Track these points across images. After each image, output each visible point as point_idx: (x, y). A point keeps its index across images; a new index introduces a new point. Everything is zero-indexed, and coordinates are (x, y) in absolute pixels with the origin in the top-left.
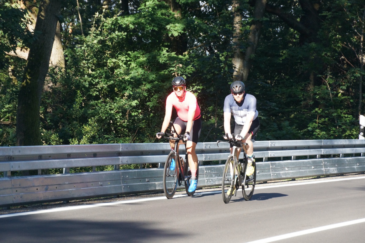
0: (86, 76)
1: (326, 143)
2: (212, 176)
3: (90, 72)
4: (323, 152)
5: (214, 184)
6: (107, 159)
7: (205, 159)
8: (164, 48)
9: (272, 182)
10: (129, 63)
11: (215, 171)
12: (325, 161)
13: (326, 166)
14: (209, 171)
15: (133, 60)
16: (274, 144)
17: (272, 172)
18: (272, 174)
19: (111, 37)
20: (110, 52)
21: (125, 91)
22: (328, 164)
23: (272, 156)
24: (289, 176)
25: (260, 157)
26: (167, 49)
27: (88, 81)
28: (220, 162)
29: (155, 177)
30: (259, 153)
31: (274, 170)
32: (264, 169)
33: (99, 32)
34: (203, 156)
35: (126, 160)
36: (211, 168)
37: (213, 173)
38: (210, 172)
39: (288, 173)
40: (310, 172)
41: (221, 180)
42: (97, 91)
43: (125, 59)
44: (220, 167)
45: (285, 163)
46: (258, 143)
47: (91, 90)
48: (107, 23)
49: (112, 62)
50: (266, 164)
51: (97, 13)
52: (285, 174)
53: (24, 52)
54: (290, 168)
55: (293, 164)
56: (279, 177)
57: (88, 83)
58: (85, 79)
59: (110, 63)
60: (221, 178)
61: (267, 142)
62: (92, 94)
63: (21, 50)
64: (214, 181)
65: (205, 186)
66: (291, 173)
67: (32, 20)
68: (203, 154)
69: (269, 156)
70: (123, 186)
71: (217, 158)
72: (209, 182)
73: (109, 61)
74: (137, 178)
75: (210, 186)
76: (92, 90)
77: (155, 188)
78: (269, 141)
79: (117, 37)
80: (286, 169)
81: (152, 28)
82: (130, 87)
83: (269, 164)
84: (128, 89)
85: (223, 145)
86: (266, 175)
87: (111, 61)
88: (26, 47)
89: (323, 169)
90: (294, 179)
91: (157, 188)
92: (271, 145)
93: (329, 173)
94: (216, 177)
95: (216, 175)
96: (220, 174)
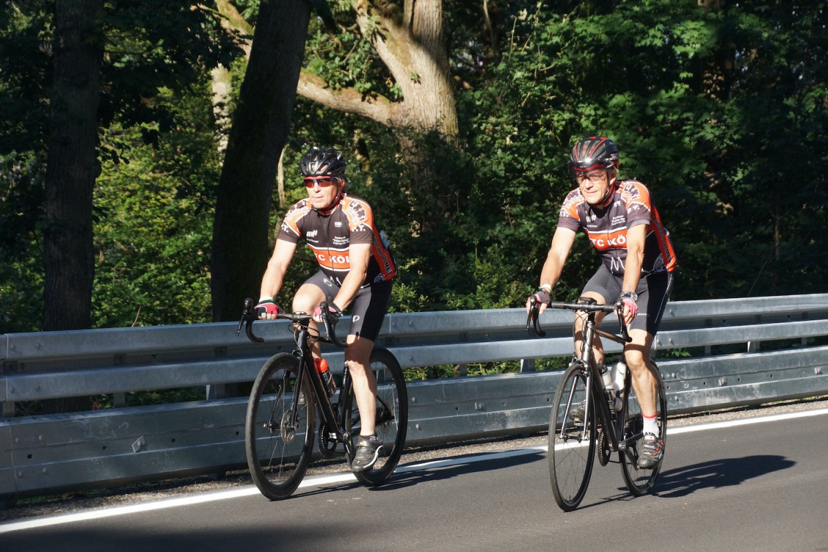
0: (499, 151)
2: (680, 387)
3: (508, 141)
5: (687, 406)
7: (660, 343)
8: (679, 85)
10: (603, 120)
11: (689, 374)
14: (673, 375)
15: (610, 114)
19: (559, 63)
20: (553, 97)
26: (687, 86)
27: (504, 163)
28: (708, 351)
29: (504, 398)
30: (821, 324)
33: (526, 53)
36: (680, 365)
37: (686, 378)
38: (675, 377)
41: (708, 396)
42: (526, 185)
43: (593, 113)
44: (707, 363)
46: (819, 298)
47: (512, 183)
48: (548, 34)
51: (525, 12)
53: (370, 103)
57: (504, 168)
58: (498, 159)
59: (558, 121)
60: (707, 391)
62: (514, 192)
63: (363, 99)
64: (687, 398)
67: (384, 33)
71: (697, 339)
73: (555, 117)
74: (444, 402)
76: (514, 182)
79: (570, 63)
85: (714, 308)
87: (560, 118)
88: (373, 93)
91: (511, 426)
94: (694, 390)
95: (693, 383)
96: (705, 380)
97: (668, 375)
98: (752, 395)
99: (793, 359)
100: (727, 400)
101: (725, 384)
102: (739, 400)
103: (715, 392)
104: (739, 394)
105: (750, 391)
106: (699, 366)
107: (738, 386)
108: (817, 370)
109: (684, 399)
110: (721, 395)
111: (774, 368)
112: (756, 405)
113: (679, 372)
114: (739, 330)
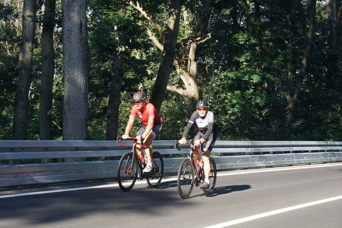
1: (331, 143)
2: (255, 162)
4: (329, 148)
5: (256, 166)
8: (251, 89)
9: (296, 165)
11: (257, 159)
12: (329, 154)
13: (330, 156)
15: (235, 95)
16: (297, 143)
17: (295, 159)
18: (295, 161)
20: (222, 91)
22: (332, 155)
23: (296, 150)
24: (306, 162)
25: (288, 150)
28: (261, 153)
30: (287, 148)
31: (297, 158)
32: (290, 158)
33: (216, 80)
37: (256, 159)
39: (306, 160)
40: (320, 159)
44: (261, 156)
45: (304, 154)
46: (287, 142)
48: (221, 76)
50: (292, 155)
51: (216, 70)
52: (304, 161)
54: (307, 157)
55: (309, 155)
56: (300, 162)
60: (261, 163)
63: (177, 89)
65: (250, 167)
66: (308, 160)
68: (250, 148)
69: (294, 150)
71: (259, 150)
72: (253, 165)
75: (253, 167)
78: (294, 141)
79: (226, 83)
80: (305, 158)
83: (294, 155)
86: (291, 161)
87: (223, 96)
88: (179, 87)
89: (328, 158)
90: (310, 164)
92: (295, 144)
93: (332, 160)
94: (258, 162)
95: (258, 161)
97: (252, 159)
98: (271, 164)
99: (281, 156)
100: (265, 165)
101: (265, 161)
102: (268, 165)
103: (263, 163)
105: (270, 163)
106: (259, 156)
107: (268, 162)
108: (286, 159)
109: (255, 164)
111: (276, 158)
112: (271, 167)
114: (269, 149)
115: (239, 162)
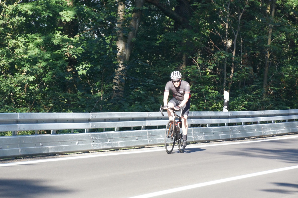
1: (195, 115)
2: (97, 142)
4: (192, 122)
5: (99, 148)
6: (6, 126)
7: (92, 126)
8: (57, 31)
9: (149, 147)
10: (27, 44)
11: (100, 138)
12: (194, 130)
13: (195, 134)
14: (95, 137)
15: (30, 41)
16: (150, 114)
17: (149, 138)
18: (149, 141)
19: (12, 21)
20: (11, 34)
21: (24, 68)
22: (197, 132)
23: (149, 125)
24: (163, 142)
25: (139, 125)
26: (60, 32)
28: (104, 130)
29: (48, 142)
30: (138, 122)
31: (151, 136)
32: (142, 136)
33: (2, 17)
34: (90, 124)
35: (23, 127)
36: (97, 134)
39: (162, 140)
41: (105, 145)
43: (24, 41)
44: (104, 134)
45: (160, 131)
46: (138, 113)
48: (9, 9)
49: (13, 43)
50: (143, 131)
52: (160, 140)
54: (164, 136)
56: (155, 143)
59: (11, 43)
60: (105, 143)
61: (145, 113)
64: (99, 145)
65: (91, 150)
68: (90, 123)
69: (147, 125)
70: (20, 149)
71: (102, 126)
72: (95, 146)
73: (10, 42)
74: (32, 142)
75: (95, 150)
77: (48, 151)
78: (147, 112)
79: (17, 21)
80: (161, 136)
81: (48, 14)
82: (28, 64)
83: (146, 131)
84: (26, 66)
86: (144, 141)
89: (193, 136)
91: (50, 152)
92: (148, 115)
93: (197, 140)
94: (101, 143)
95: (101, 141)
96: (104, 140)
97: (94, 137)
98: (118, 145)
99: (130, 134)
100: (110, 147)
101: (110, 141)
102: (114, 147)
103: (107, 144)
104: (114, 145)
106: (102, 135)
107: (113, 142)
108: (136, 138)
110: (108, 145)
111: (124, 137)
112: (117, 149)
113: (97, 136)
114: (114, 123)
115: (77, 142)
